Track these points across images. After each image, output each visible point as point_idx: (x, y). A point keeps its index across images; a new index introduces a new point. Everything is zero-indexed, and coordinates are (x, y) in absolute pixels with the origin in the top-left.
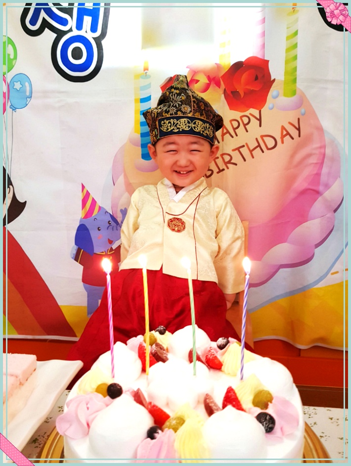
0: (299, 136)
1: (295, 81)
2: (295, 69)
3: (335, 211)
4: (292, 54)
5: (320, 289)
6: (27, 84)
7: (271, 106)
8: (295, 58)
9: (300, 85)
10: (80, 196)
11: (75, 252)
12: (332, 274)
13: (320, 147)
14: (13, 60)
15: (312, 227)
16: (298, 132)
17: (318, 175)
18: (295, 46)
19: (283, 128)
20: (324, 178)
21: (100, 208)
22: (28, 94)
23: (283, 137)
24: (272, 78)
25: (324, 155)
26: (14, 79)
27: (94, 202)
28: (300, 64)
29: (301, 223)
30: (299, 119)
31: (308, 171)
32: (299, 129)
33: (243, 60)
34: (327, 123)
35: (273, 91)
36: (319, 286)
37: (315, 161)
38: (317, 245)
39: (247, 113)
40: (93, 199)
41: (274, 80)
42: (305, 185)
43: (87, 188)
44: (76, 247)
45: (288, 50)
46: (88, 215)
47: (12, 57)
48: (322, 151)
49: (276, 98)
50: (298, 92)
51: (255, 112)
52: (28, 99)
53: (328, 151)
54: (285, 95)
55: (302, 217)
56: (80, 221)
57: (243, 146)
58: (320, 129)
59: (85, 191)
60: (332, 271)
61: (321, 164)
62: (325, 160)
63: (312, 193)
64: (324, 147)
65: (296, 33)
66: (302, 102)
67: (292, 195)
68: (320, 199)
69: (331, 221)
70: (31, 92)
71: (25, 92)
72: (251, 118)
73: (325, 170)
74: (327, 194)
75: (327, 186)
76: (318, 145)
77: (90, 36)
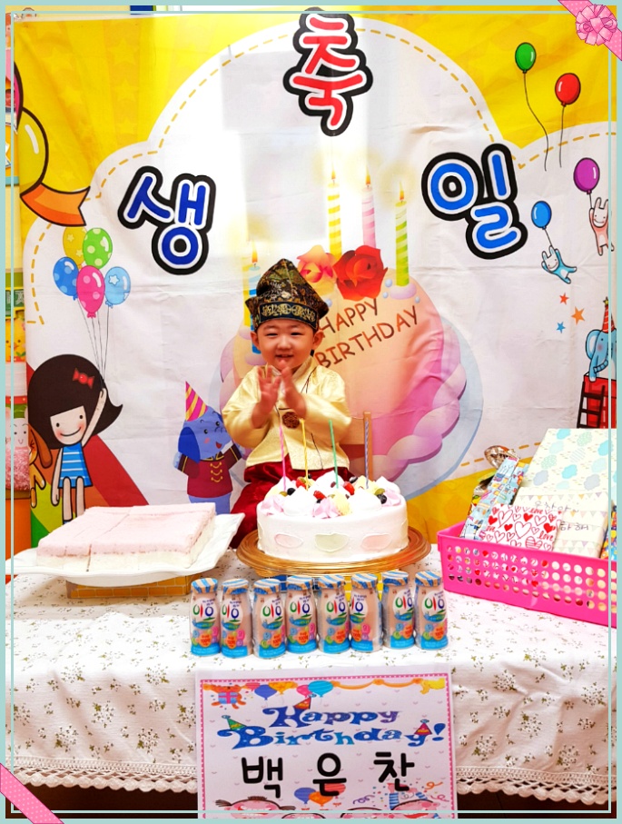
0: (416, 323)
1: (407, 270)
2: (406, 259)
3: (459, 398)
4: (402, 244)
5: (451, 481)
6: (124, 278)
7: (385, 294)
8: (406, 248)
9: (412, 274)
10: (185, 396)
11: (178, 460)
12: (463, 465)
13: (439, 334)
14: (108, 253)
15: (438, 416)
16: (413, 320)
17: (439, 361)
18: (405, 236)
19: (399, 316)
20: (444, 365)
21: (207, 407)
22: (125, 288)
23: (399, 325)
24: (385, 267)
25: (443, 341)
26: (110, 273)
27: (200, 402)
28: (411, 254)
29: (425, 412)
30: (413, 307)
31: (428, 358)
32: (414, 317)
33: (354, 249)
34: (442, 309)
35: (386, 280)
36: (451, 477)
37: (434, 348)
38: (444, 435)
39: (362, 302)
40: (199, 398)
41: (387, 269)
42: (427, 373)
43: (192, 386)
44: (179, 454)
45: (398, 240)
46: (194, 416)
47: (107, 250)
48: (440, 337)
49: (390, 286)
50: (410, 281)
51: (370, 301)
52: (126, 294)
53: (447, 337)
54: (398, 284)
55: (427, 407)
56: (185, 424)
57: (360, 335)
58: (436, 316)
59: (190, 390)
60: (463, 462)
61: (441, 350)
62: (445, 346)
63: (434, 380)
64: (441, 333)
65: (405, 224)
66: (415, 289)
67: (414, 383)
68: (443, 386)
69: (456, 407)
70: (129, 287)
71: (123, 286)
72: (367, 306)
73: (445, 357)
74: (449, 381)
75: (449, 373)
76: (436, 331)
77: (194, 228)
